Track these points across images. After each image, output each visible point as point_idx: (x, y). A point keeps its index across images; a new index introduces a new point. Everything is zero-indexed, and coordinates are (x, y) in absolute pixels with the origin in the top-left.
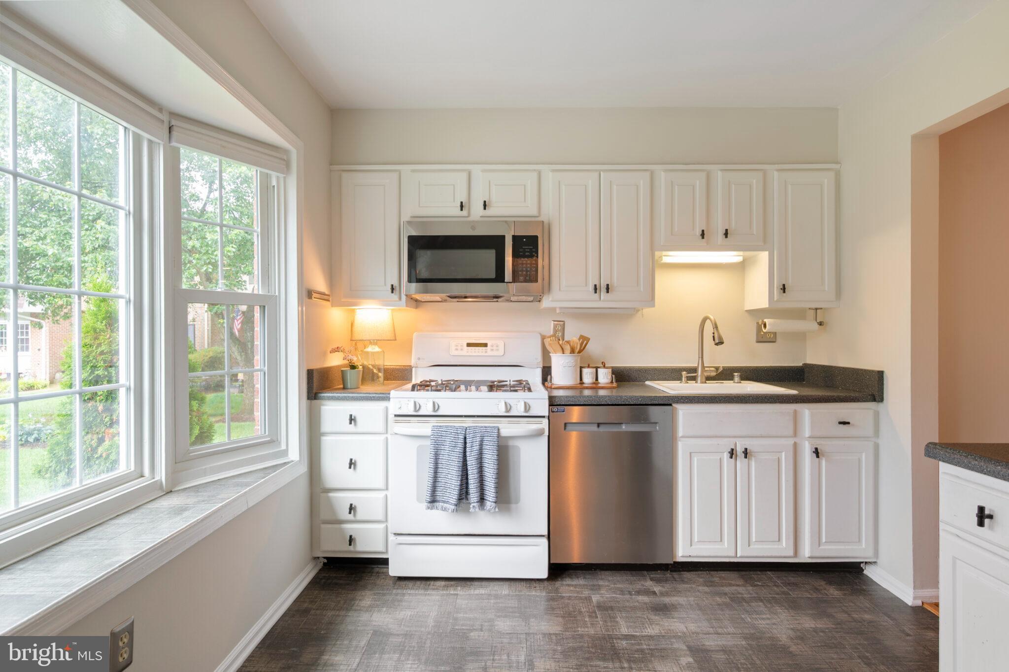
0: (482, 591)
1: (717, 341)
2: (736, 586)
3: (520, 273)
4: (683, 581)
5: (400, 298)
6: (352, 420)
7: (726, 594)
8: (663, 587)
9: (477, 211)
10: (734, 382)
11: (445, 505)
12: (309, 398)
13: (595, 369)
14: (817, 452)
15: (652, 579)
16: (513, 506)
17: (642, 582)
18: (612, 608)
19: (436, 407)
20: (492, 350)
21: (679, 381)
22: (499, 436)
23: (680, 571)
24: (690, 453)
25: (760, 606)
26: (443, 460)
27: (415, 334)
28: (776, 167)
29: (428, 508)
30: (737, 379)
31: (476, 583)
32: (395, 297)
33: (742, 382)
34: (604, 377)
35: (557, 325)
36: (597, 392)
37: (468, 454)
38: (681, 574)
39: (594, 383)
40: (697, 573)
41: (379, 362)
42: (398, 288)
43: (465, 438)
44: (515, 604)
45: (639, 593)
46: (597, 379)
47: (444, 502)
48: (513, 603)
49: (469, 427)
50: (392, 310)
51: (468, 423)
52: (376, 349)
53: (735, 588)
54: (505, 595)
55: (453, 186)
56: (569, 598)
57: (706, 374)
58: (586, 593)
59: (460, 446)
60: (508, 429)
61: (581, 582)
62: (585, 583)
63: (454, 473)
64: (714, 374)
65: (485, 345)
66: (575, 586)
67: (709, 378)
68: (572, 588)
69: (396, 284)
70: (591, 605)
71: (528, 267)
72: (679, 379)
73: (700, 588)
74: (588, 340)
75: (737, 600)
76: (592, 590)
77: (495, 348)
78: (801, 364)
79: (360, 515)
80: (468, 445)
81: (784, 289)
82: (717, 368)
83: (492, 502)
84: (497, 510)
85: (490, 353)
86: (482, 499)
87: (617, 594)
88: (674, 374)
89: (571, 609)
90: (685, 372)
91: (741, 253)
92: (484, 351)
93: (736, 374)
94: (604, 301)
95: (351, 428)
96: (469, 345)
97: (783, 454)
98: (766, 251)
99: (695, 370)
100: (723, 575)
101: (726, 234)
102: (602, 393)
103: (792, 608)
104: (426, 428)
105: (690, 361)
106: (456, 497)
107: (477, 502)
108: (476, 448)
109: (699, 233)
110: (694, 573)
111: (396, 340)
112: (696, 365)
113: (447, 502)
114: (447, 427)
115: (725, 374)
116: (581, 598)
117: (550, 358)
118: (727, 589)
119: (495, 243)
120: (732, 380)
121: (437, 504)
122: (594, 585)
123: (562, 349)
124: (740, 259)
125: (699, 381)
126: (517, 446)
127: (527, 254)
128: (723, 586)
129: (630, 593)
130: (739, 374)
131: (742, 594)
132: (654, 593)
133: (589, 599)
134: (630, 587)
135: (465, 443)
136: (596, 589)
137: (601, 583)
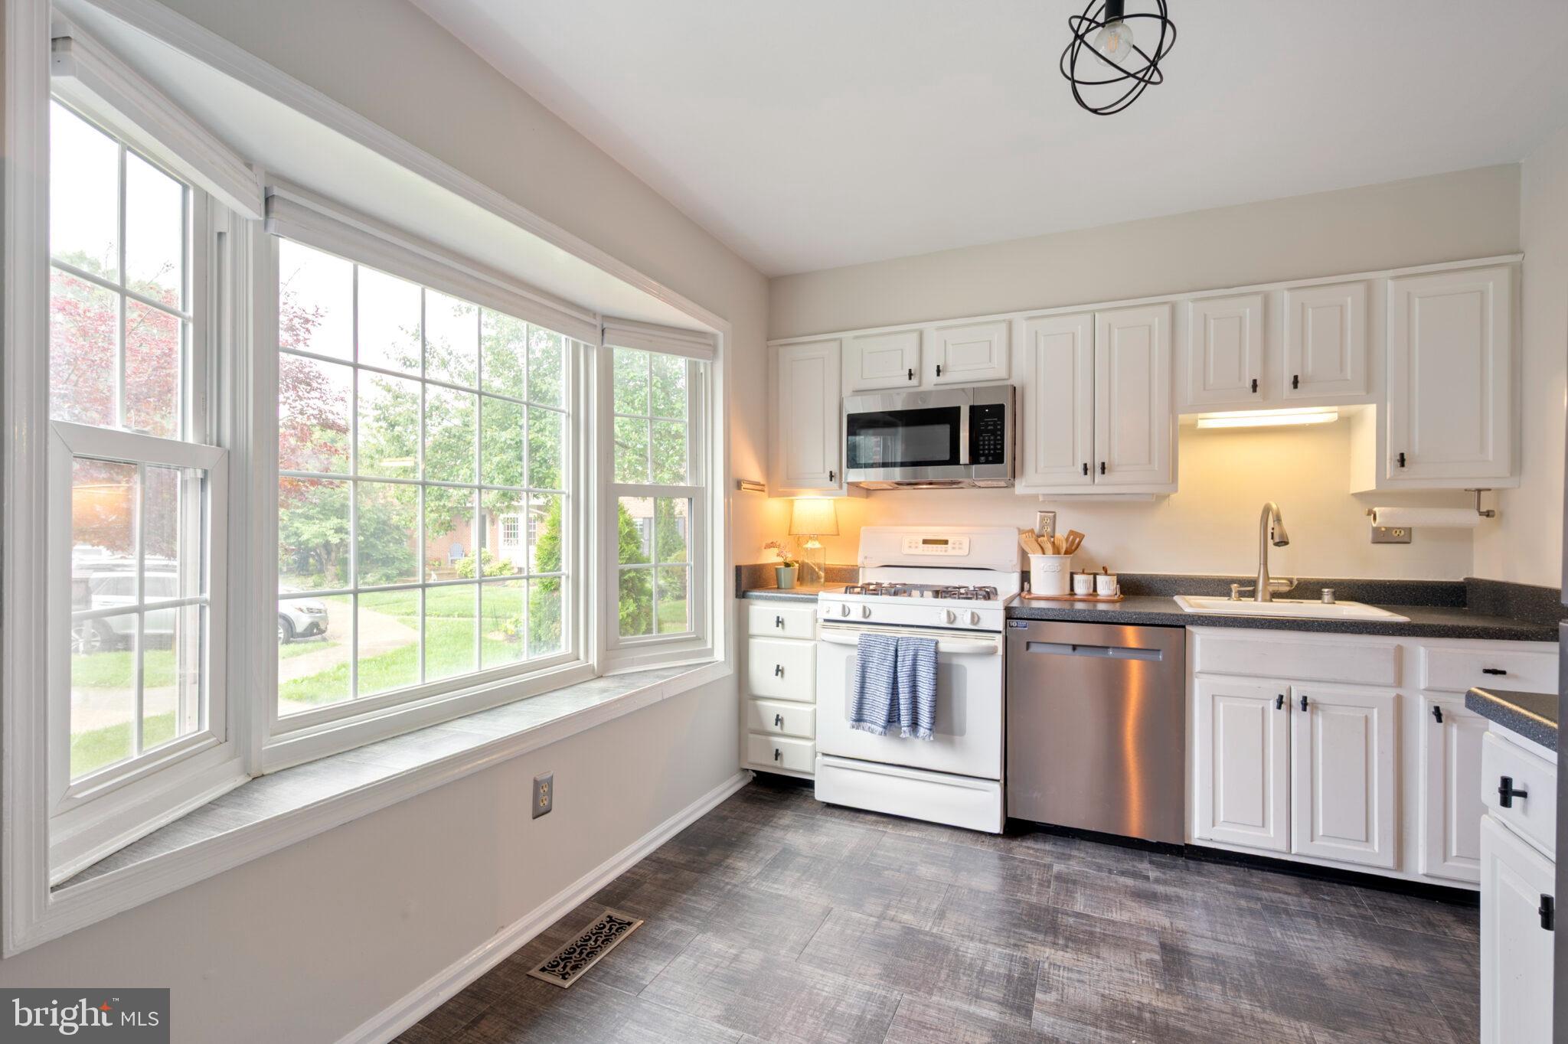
0: (916, 834)
1: (1277, 540)
2: (1286, 892)
3: (981, 452)
4: (1199, 872)
5: (841, 487)
6: (779, 622)
7: (1259, 899)
8: (1164, 873)
9: (930, 380)
10: (1323, 603)
11: (873, 726)
12: (737, 596)
13: (1092, 576)
14: (1438, 714)
15: (1151, 862)
16: (957, 738)
17: (1136, 864)
18: (1074, 882)
19: (866, 612)
20: (954, 548)
21: (1227, 598)
22: (937, 652)
23: (1200, 860)
24: (1213, 696)
25: (1308, 924)
26: (871, 675)
27: (863, 528)
28: (1391, 273)
29: (853, 727)
30: (1327, 598)
31: (912, 825)
32: (834, 485)
33: (1336, 602)
34: (1106, 587)
35: (1045, 516)
37: (899, 669)
38: (1200, 865)
39: (1091, 595)
40: (1228, 867)
41: (821, 560)
42: (838, 475)
43: (896, 651)
45: (1123, 873)
46: (1095, 589)
47: (872, 722)
48: (950, 853)
49: (902, 638)
50: (834, 500)
51: (904, 633)
52: (816, 545)
53: (1281, 895)
54: (942, 843)
55: (900, 352)
56: (1022, 861)
57: (1271, 589)
58: (1048, 860)
59: (891, 658)
60: (949, 644)
61: (1048, 847)
62: (1053, 849)
63: (884, 690)
64: (1286, 589)
65: (946, 542)
66: (1037, 850)
67: (1276, 595)
68: (1031, 852)
69: (835, 470)
70: (1047, 874)
71: (991, 445)
72: (1228, 594)
73: (1222, 885)
74: (1082, 537)
75: (1275, 910)
76: (1058, 858)
77: (957, 546)
78: (1461, 579)
79: (787, 730)
80: (900, 659)
81: (1402, 461)
82: (1291, 581)
83: (926, 728)
84: (932, 738)
85: (951, 552)
86: (915, 724)
87: (1090, 869)
88: (1219, 587)
89: (1019, 872)
90: (1236, 585)
91: (1335, 408)
92: (944, 549)
93: (1326, 590)
94: (1101, 486)
95: (779, 631)
96: (925, 542)
97: (1375, 711)
98: (1373, 403)
99: (1253, 582)
100: (1270, 877)
101: (1296, 382)
104: (853, 636)
105: (1249, 569)
106: (884, 718)
107: (908, 726)
108: (909, 662)
109: (1249, 384)
110: (1224, 866)
111: (839, 535)
112: (1257, 576)
113: (875, 723)
114: (876, 636)
115: (1307, 590)
116: (1038, 864)
117: (1029, 559)
118: (1264, 894)
119: (947, 416)
120: (1319, 598)
121: (862, 724)
122: (1063, 854)
123: (1042, 548)
124: (1333, 417)
125: (1260, 599)
126: (963, 666)
127: (989, 428)
128: (1260, 889)
129: (1110, 872)
130: (1333, 590)
131: (1287, 904)
132: (1147, 878)
133: (1049, 867)
134: (1113, 864)
135: (896, 656)
136: (1065, 859)
137: (1075, 853)
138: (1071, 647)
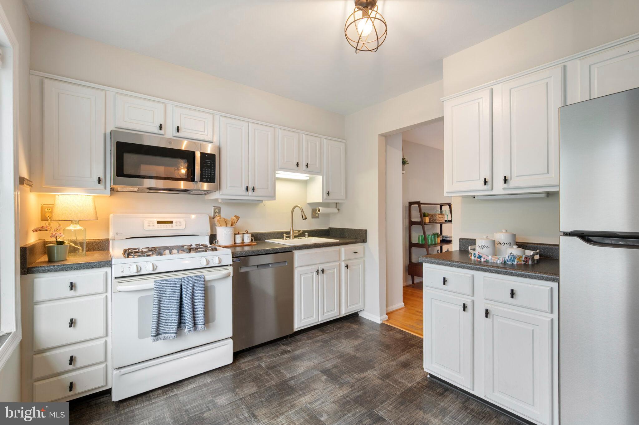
0: (193, 386)
1: (304, 218)
2: (322, 336)
3: (204, 176)
4: (298, 341)
5: (105, 188)
6: (72, 286)
7: (319, 341)
8: (291, 347)
9: (169, 132)
10: (305, 238)
11: (167, 335)
12: (22, 273)
13: (242, 235)
14: (347, 267)
15: (284, 345)
16: (211, 324)
17: (280, 348)
18: (275, 367)
19: (155, 267)
20: (177, 225)
21: (282, 239)
22: (205, 281)
23: (294, 336)
24: (300, 275)
26: (164, 304)
27: (111, 216)
28: (325, 137)
29: (155, 340)
30: (307, 236)
31: (186, 382)
32: (101, 187)
33: (309, 237)
34: (247, 239)
35: (216, 209)
36: (243, 249)
37: (184, 296)
38: (295, 338)
39: (241, 243)
40: (301, 335)
42: (104, 180)
43: (181, 286)
44: (220, 385)
45: (282, 353)
46: (243, 241)
47: (165, 333)
48: (219, 385)
49: (184, 278)
51: (180, 275)
52: (78, 227)
53: (320, 337)
54: (210, 382)
56: (249, 369)
57: (295, 234)
58: (256, 363)
59: (178, 291)
60: (209, 276)
61: (250, 358)
62: (253, 358)
63: (174, 311)
64: (298, 234)
65: (171, 222)
66: (248, 362)
67: (295, 237)
68: (247, 364)
69: (102, 177)
70: (263, 369)
71: (209, 173)
72: (282, 237)
73: (307, 342)
74: (239, 217)
75: (325, 342)
76: (258, 360)
77: (178, 224)
78: (328, 228)
79: (79, 363)
80: (183, 290)
81: (328, 194)
82: (299, 231)
83: (202, 325)
84: (205, 329)
85: (175, 227)
86: (195, 325)
87: (272, 358)
88: (279, 235)
89: (255, 375)
90: (285, 234)
91: (308, 175)
92: (170, 226)
93: (306, 234)
94: (251, 196)
95: (72, 293)
96: (159, 222)
97: (336, 269)
98: (321, 175)
99: (288, 233)
100: (312, 332)
101: (307, 166)
102: (246, 249)
103: (346, 338)
104: (150, 283)
105: (286, 228)
106: (176, 327)
107: (193, 327)
108: (190, 291)
109: (296, 163)
110: (300, 335)
111: (98, 220)
112: (290, 230)
113: (168, 333)
114: (166, 280)
115: (302, 234)
116: (256, 367)
117: (216, 229)
118: (318, 338)
119: (189, 156)
120: (304, 236)
121: (160, 336)
122: (258, 358)
123: (226, 224)
124: (308, 178)
125: (291, 238)
126: (213, 286)
127: (208, 165)
128: (315, 338)
129: (278, 355)
130: (308, 234)
131: (324, 338)
132: (289, 351)
133: (260, 366)
134: (276, 352)
135: (181, 289)
136: (260, 360)
137: (260, 355)
138: (256, 266)
